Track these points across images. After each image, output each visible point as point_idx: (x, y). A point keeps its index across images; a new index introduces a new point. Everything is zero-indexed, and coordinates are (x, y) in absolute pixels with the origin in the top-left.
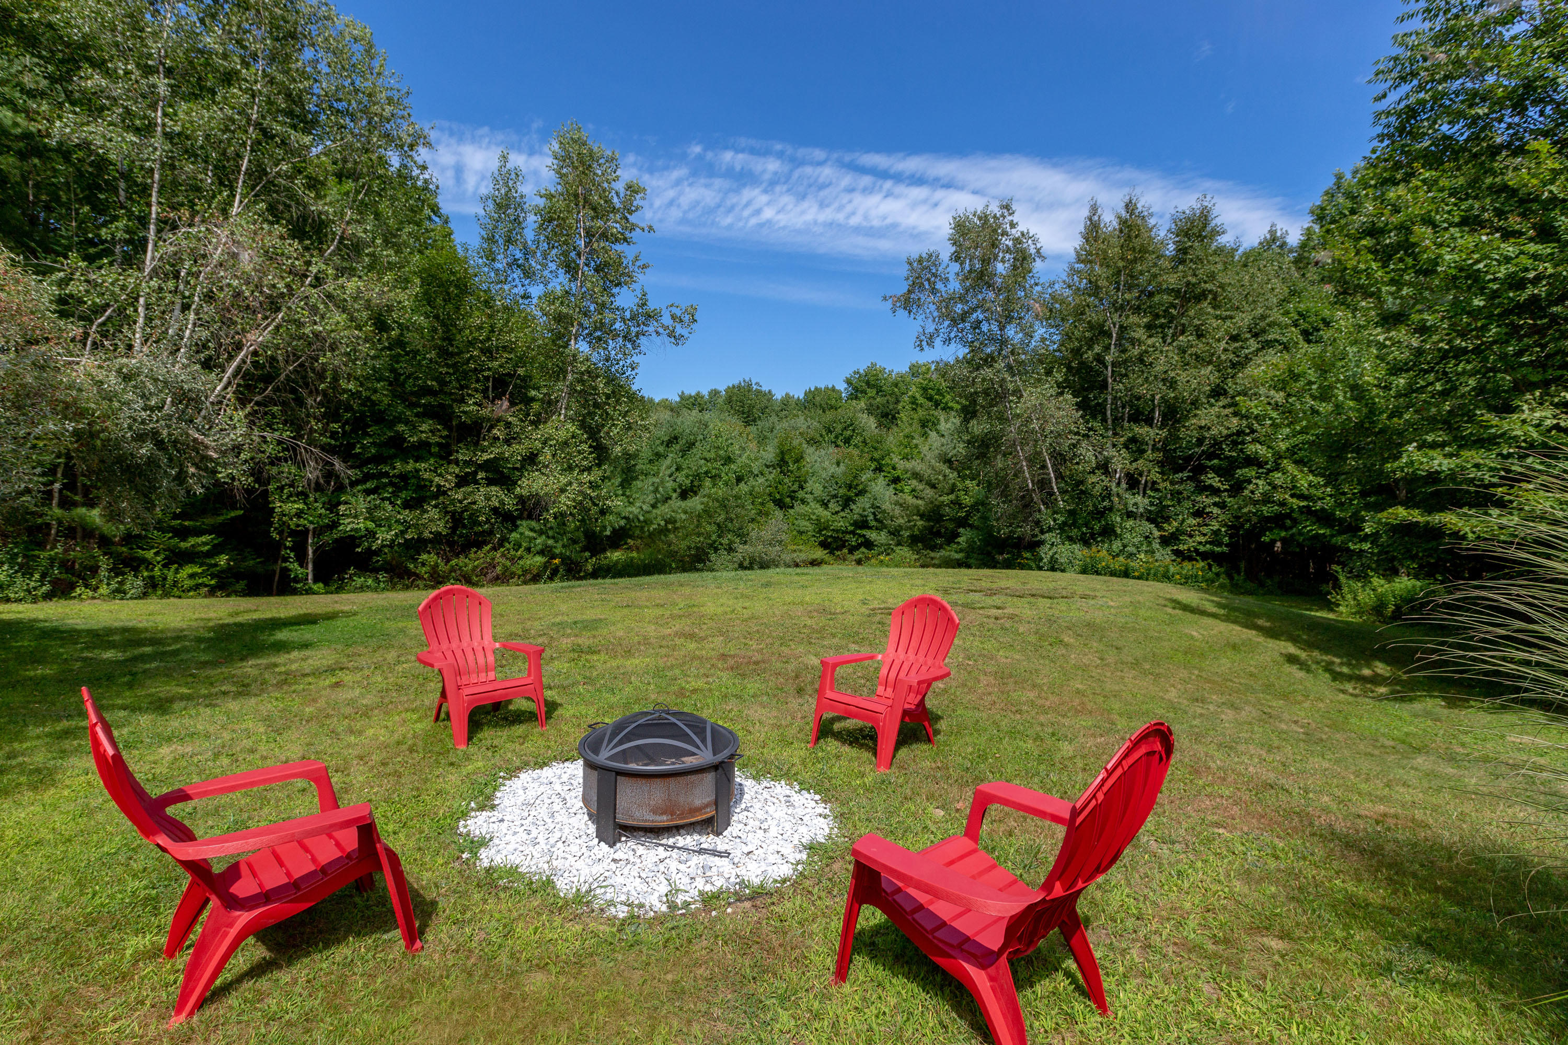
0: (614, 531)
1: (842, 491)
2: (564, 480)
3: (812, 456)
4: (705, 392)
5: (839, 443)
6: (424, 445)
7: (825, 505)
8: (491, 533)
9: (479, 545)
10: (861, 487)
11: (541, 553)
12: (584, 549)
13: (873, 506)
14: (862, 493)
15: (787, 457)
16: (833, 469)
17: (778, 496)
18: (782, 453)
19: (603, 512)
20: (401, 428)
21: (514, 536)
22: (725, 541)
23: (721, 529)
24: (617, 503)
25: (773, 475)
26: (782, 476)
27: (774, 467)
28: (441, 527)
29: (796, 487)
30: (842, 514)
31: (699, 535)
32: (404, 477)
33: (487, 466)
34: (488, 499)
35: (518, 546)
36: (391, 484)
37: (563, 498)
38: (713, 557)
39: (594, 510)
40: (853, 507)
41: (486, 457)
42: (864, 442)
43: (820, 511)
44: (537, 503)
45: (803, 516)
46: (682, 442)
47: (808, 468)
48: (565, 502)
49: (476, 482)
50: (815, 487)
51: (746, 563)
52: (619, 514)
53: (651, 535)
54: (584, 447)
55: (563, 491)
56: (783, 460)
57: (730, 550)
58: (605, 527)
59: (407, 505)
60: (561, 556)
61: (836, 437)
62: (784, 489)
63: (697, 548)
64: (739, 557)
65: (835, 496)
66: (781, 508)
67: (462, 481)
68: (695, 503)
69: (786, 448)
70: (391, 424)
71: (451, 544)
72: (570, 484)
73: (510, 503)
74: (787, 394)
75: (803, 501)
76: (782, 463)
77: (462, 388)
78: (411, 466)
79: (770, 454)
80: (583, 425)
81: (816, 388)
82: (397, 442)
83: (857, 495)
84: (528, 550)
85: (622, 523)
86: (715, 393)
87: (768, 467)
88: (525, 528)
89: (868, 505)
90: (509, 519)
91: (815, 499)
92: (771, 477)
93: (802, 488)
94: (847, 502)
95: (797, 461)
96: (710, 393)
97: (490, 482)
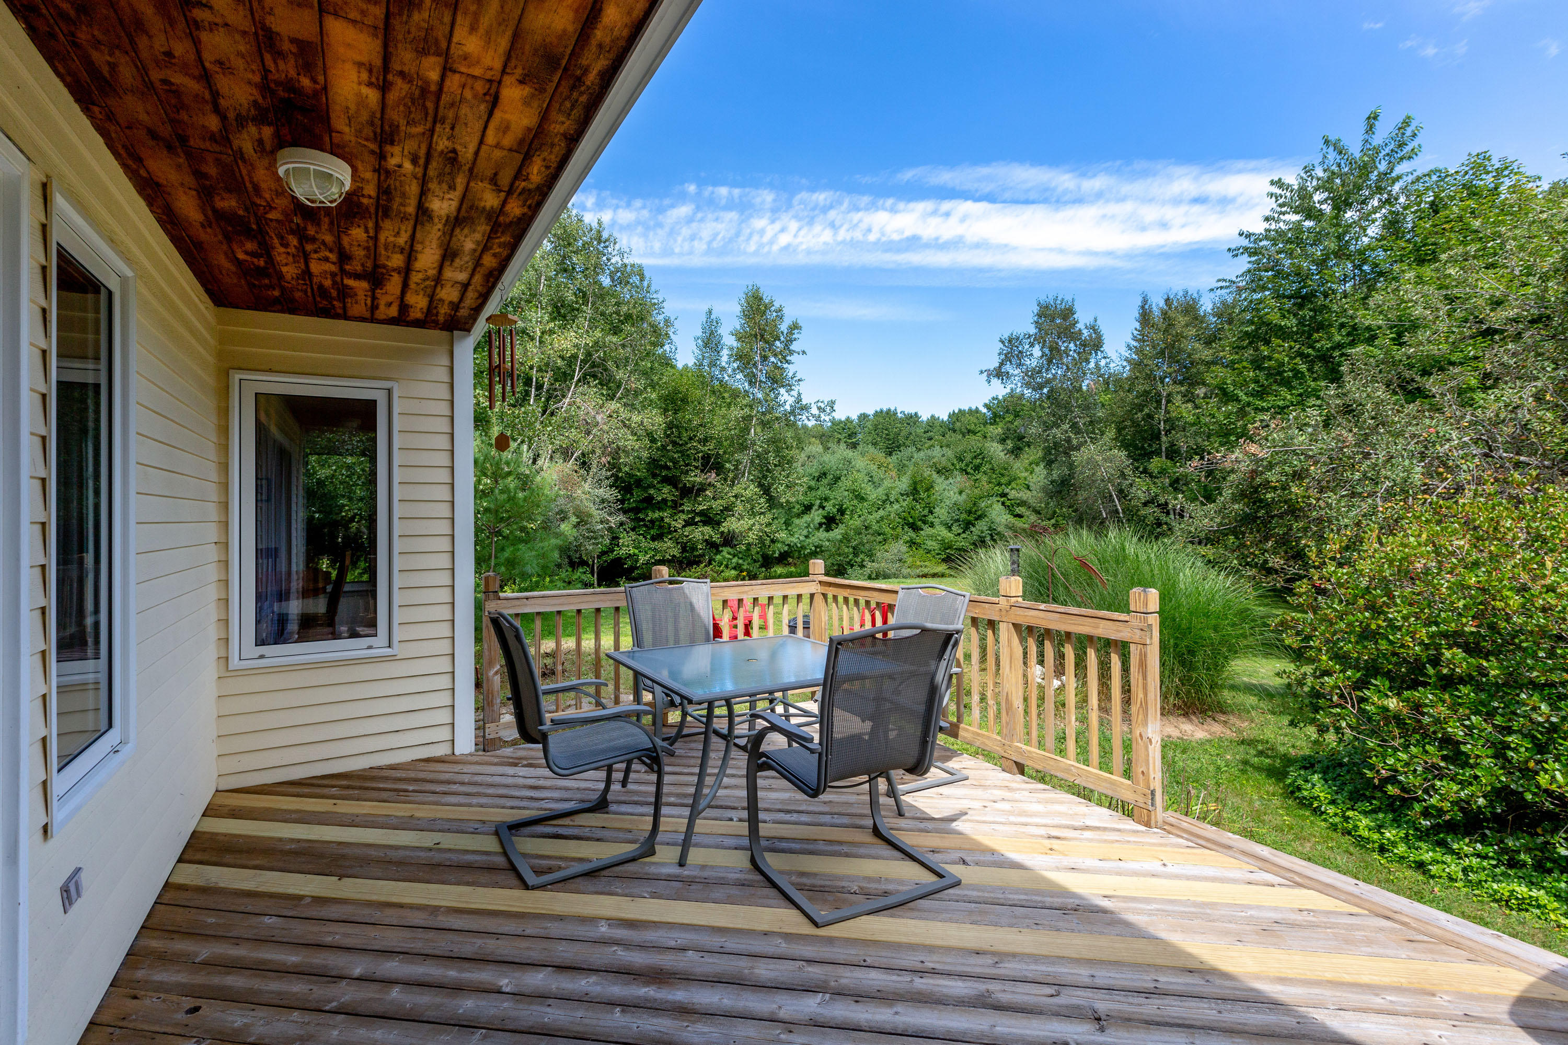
0: (781, 554)
1: (964, 516)
2: (751, 522)
3: (940, 484)
4: (854, 417)
5: (969, 470)
6: (664, 501)
7: (949, 528)
8: (703, 555)
9: (698, 563)
10: (979, 513)
11: (735, 568)
12: (762, 566)
13: (990, 529)
14: (979, 518)
15: (919, 487)
16: (956, 498)
17: (911, 520)
18: (915, 483)
19: (773, 541)
20: (652, 491)
21: (718, 557)
22: (859, 560)
23: (856, 551)
24: (782, 535)
25: (907, 502)
26: (914, 503)
27: (907, 495)
28: (676, 552)
29: (926, 512)
30: (963, 535)
31: (840, 555)
32: (652, 522)
33: (702, 513)
34: (703, 534)
35: (720, 564)
36: (645, 525)
37: (750, 534)
38: (850, 571)
39: (767, 542)
40: (973, 529)
41: (701, 508)
42: (993, 469)
43: (944, 533)
44: (733, 537)
45: (931, 537)
46: (830, 477)
47: (937, 496)
48: (752, 537)
49: (696, 524)
50: (941, 512)
51: (874, 576)
52: (783, 543)
53: (805, 556)
54: (762, 500)
55: (750, 529)
56: (915, 489)
57: (862, 566)
58: (774, 552)
59: (653, 539)
60: (747, 570)
61: (967, 465)
62: (916, 514)
63: (839, 565)
64: (867, 571)
65: (958, 520)
66: (914, 530)
67: (688, 523)
68: (837, 533)
69: (919, 479)
70: (645, 489)
71: (681, 563)
72: (754, 524)
73: (716, 538)
74: (933, 416)
75: (932, 525)
76: (914, 491)
77: (687, 465)
78: (657, 515)
79: (904, 484)
80: (760, 485)
81: (960, 410)
82: (649, 500)
83: (976, 519)
84: (727, 566)
85: (786, 548)
86: (863, 417)
87: (902, 495)
88: (726, 552)
89: (985, 528)
90: (712, 546)
91: (941, 523)
92: (904, 504)
93: (931, 512)
94: (967, 525)
95: (927, 490)
96: (859, 417)
97: (705, 523)
